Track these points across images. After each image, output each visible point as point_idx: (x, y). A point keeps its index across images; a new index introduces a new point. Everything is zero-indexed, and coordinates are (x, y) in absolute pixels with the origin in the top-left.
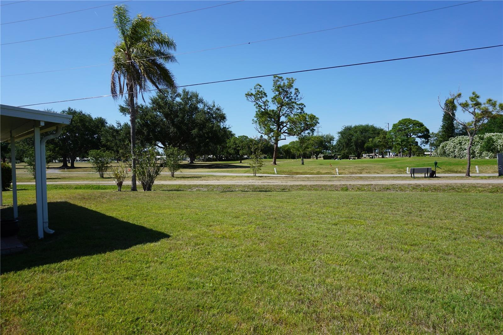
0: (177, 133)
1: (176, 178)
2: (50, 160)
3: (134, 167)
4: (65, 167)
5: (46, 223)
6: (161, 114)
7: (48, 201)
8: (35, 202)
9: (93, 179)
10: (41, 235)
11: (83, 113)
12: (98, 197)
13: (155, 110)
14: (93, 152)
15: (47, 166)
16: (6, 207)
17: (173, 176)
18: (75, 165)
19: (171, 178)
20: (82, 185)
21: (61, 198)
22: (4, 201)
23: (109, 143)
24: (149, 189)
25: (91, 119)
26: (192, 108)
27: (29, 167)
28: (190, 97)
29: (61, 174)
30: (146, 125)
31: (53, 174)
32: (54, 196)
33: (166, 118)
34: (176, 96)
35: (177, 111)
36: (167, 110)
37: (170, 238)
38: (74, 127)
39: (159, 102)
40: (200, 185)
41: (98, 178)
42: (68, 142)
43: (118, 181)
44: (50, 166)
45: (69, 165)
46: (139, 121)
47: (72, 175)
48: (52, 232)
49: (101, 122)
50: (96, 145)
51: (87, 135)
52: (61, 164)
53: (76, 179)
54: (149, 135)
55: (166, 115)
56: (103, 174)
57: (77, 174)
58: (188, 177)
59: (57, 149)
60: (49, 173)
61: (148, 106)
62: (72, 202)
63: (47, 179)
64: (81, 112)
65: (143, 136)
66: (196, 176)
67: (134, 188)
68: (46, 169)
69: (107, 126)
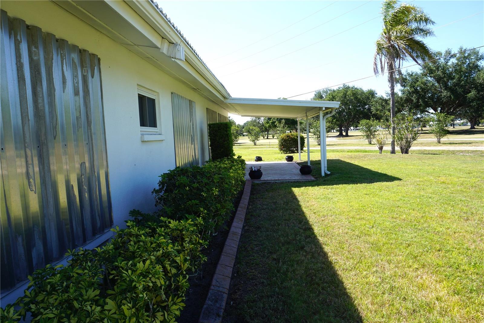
0: (450, 97)
1: (442, 144)
2: (329, 130)
3: (394, 133)
4: (341, 135)
5: (326, 167)
6: (432, 78)
7: (327, 159)
8: (320, 159)
9: (362, 145)
10: (323, 174)
11: (356, 87)
12: (362, 157)
13: (426, 75)
14: (364, 122)
15: (327, 136)
16: (303, 161)
17: (439, 142)
18: (349, 134)
19: (436, 144)
20: (353, 150)
21: (335, 157)
22: (301, 158)
23: (378, 112)
24: (407, 152)
25: (363, 92)
26: (470, 67)
27: (314, 136)
28: (468, 56)
29: (337, 141)
30: (416, 91)
31: (331, 141)
32: (331, 156)
33: (438, 82)
34: (450, 58)
35: (451, 73)
36: (439, 73)
37: (402, 181)
38: (348, 100)
39: (430, 67)
40: (465, 151)
41: (367, 144)
42: (343, 114)
43: (379, 146)
44: (329, 136)
45: (344, 134)
46: (408, 90)
47: (346, 142)
48: (329, 173)
49: (372, 94)
50: (367, 115)
51: (359, 106)
52: (338, 133)
53: (349, 145)
54: (418, 102)
55: (439, 80)
56: (371, 141)
57: (350, 141)
58: (456, 144)
59: (334, 121)
60: (329, 141)
61: (418, 73)
62: (342, 160)
63: (327, 145)
64: (354, 87)
65: (412, 104)
66: (467, 142)
67: (393, 152)
68: (327, 138)
69: (377, 97)
